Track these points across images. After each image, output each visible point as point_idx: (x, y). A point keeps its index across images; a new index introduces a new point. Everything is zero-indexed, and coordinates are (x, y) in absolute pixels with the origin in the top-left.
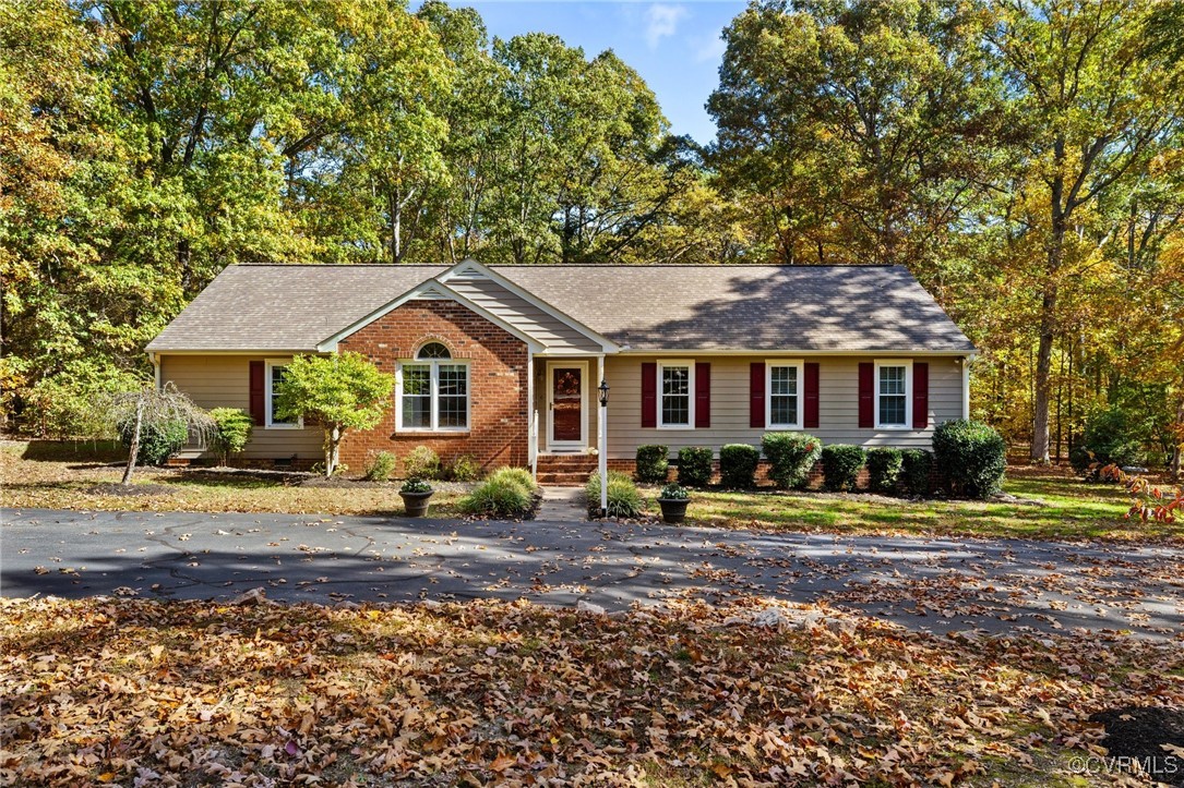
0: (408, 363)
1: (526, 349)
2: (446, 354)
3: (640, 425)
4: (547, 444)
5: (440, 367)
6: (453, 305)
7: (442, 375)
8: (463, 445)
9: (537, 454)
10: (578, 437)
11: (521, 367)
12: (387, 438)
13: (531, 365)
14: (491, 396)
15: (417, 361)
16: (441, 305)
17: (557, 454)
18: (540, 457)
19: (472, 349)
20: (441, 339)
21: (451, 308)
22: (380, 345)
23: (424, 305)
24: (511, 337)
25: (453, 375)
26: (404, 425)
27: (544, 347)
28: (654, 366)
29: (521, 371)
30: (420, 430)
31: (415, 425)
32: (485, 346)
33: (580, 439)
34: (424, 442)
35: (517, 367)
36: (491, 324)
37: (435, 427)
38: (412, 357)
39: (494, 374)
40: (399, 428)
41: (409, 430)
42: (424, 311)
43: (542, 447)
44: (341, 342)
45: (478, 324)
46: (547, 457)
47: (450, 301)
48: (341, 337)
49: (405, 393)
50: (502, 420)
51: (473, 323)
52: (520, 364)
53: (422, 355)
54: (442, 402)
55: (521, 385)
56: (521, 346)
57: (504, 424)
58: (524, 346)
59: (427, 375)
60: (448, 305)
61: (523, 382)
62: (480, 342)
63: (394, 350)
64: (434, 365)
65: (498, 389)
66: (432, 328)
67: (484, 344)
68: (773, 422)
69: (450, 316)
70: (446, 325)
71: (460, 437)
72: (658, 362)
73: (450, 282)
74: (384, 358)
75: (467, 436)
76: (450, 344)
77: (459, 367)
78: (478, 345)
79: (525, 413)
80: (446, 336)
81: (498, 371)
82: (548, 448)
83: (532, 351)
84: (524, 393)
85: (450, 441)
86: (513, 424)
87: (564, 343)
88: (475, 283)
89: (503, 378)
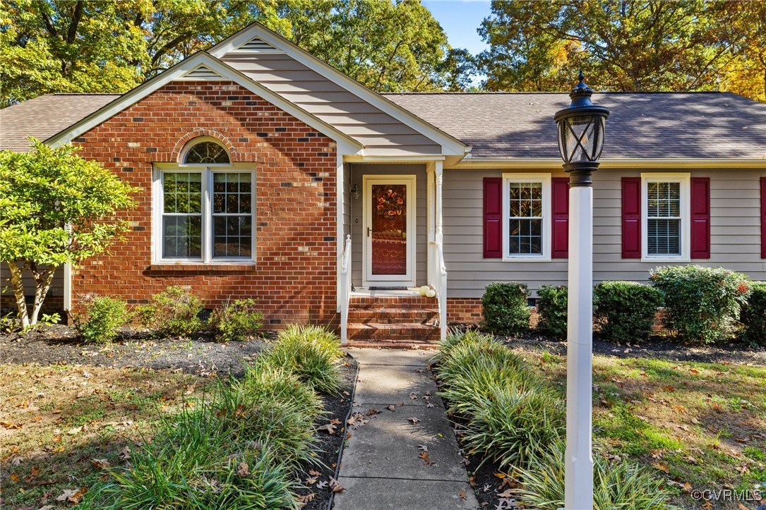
0: (169, 168)
1: (334, 149)
2: (224, 158)
3: (481, 255)
4: (364, 278)
5: (216, 175)
6: (232, 88)
7: (218, 187)
8: (243, 282)
9: (351, 295)
10: (403, 271)
11: (327, 175)
12: (139, 273)
13: (340, 171)
14: (285, 215)
15: (181, 165)
16: (215, 88)
17: (378, 294)
18: (353, 300)
19: (258, 150)
20: (215, 136)
21: (228, 93)
22: (131, 145)
23: (191, 88)
24: (313, 133)
25: (232, 187)
26: (166, 254)
27: (360, 146)
28: (499, 182)
29: (327, 179)
30: (186, 262)
31: (180, 255)
32: (274, 145)
33: (405, 274)
34: (191, 279)
35: (321, 175)
36: (286, 114)
37: (208, 260)
38: (174, 161)
39: (289, 185)
40: (157, 258)
41: (171, 262)
42: (192, 98)
43: (357, 283)
44: (76, 139)
45: (267, 114)
46: (363, 300)
47: (228, 83)
48: (75, 133)
49: (167, 210)
50: (300, 249)
51: (260, 114)
52: (326, 170)
53: (190, 158)
54: (218, 224)
55: (326, 200)
56: (327, 145)
57: (302, 253)
58: (332, 145)
59: (197, 186)
60: (224, 88)
61: (330, 195)
62: (268, 140)
63: (149, 150)
64: (206, 171)
65: (295, 206)
66: (202, 120)
67: (275, 143)
68: (649, 252)
69: (227, 103)
70: (221, 116)
71: (241, 272)
72: (505, 176)
73: (229, 57)
74: (135, 162)
75: (251, 270)
76: (227, 144)
77: (243, 175)
78: (265, 144)
79: (333, 239)
80: (221, 131)
81: (295, 179)
82: (366, 285)
83: (343, 154)
84: (332, 209)
85: (227, 278)
86: (315, 254)
87: (386, 142)
88: (261, 60)
89: (302, 189)
